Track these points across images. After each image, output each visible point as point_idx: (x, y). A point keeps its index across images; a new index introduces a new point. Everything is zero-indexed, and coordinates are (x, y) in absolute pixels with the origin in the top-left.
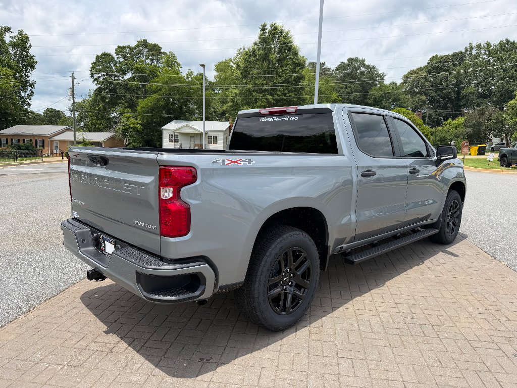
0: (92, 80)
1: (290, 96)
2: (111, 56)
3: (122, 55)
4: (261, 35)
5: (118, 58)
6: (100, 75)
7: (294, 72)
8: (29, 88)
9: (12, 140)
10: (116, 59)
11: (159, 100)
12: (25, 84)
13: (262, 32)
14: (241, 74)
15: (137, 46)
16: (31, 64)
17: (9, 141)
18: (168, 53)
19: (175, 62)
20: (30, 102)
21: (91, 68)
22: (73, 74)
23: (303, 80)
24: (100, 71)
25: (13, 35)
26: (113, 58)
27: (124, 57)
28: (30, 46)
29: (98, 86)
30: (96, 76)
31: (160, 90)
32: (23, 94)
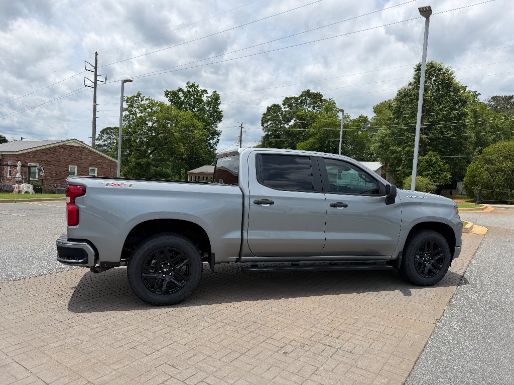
0: (262, 128)
1: (448, 134)
2: (280, 106)
3: (288, 105)
4: (416, 75)
5: (284, 108)
6: (269, 124)
7: (453, 109)
8: (217, 136)
9: (199, 177)
10: (283, 109)
11: (314, 143)
12: (215, 134)
13: (417, 72)
14: (394, 114)
15: (301, 96)
16: (219, 117)
17: (197, 178)
18: (328, 100)
19: (334, 108)
20: (216, 148)
21: (262, 118)
22: (242, 125)
23: (465, 117)
24: (268, 120)
25: (208, 95)
26: (281, 108)
27: (290, 106)
28: (220, 104)
29: (266, 133)
30: (265, 125)
31: (316, 134)
32: (211, 141)
